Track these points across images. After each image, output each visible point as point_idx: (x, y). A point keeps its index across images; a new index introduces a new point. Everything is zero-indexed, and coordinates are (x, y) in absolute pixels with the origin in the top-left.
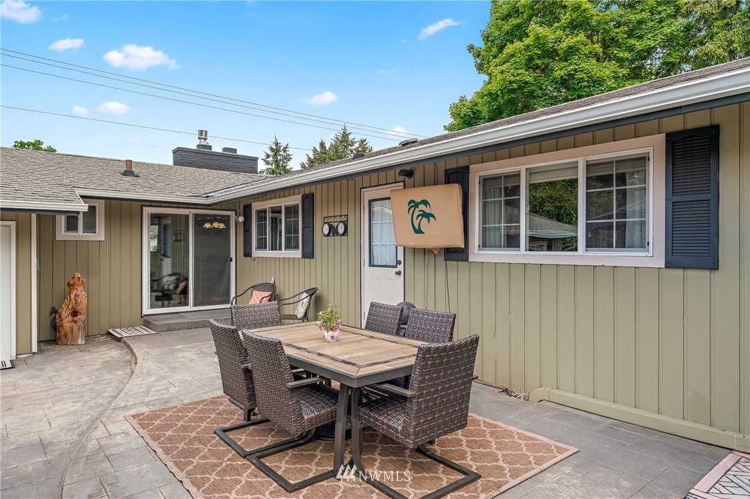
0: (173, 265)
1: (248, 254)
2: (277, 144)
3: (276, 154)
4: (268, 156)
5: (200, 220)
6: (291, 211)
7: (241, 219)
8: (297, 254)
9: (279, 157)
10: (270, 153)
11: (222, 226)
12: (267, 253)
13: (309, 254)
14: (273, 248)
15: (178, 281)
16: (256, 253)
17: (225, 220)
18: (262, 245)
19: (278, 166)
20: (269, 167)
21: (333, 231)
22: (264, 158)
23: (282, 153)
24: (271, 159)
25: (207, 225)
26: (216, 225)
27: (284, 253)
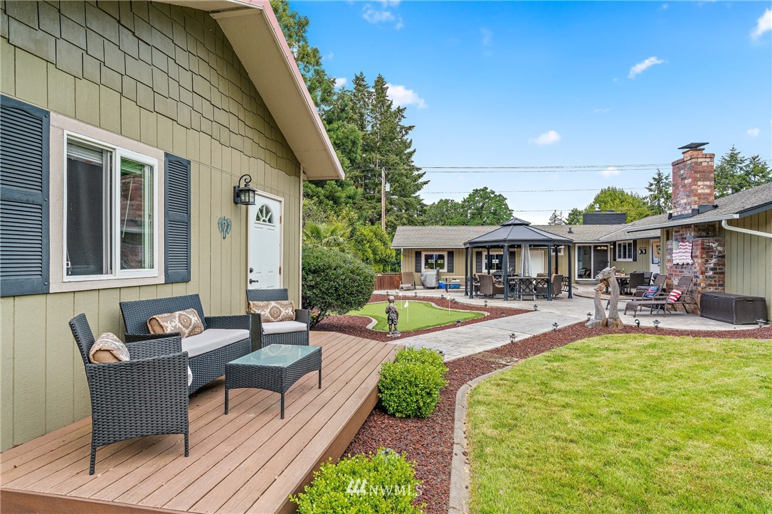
0: (583, 264)
1: (615, 260)
2: (659, 175)
3: (658, 182)
4: (651, 185)
5: (595, 247)
6: (630, 244)
7: (612, 247)
8: (631, 260)
9: (661, 185)
10: (652, 182)
11: (605, 248)
12: (622, 260)
13: (635, 260)
14: (625, 257)
15: (586, 271)
16: (618, 260)
17: (607, 246)
18: (620, 257)
19: (660, 191)
20: (652, 193)
21: (642, 252)
22: (647, 187)
23: (664, 181)
24: (653, 187)
25: (599, 248)
26: (602, 248)
27: (627, 260)
